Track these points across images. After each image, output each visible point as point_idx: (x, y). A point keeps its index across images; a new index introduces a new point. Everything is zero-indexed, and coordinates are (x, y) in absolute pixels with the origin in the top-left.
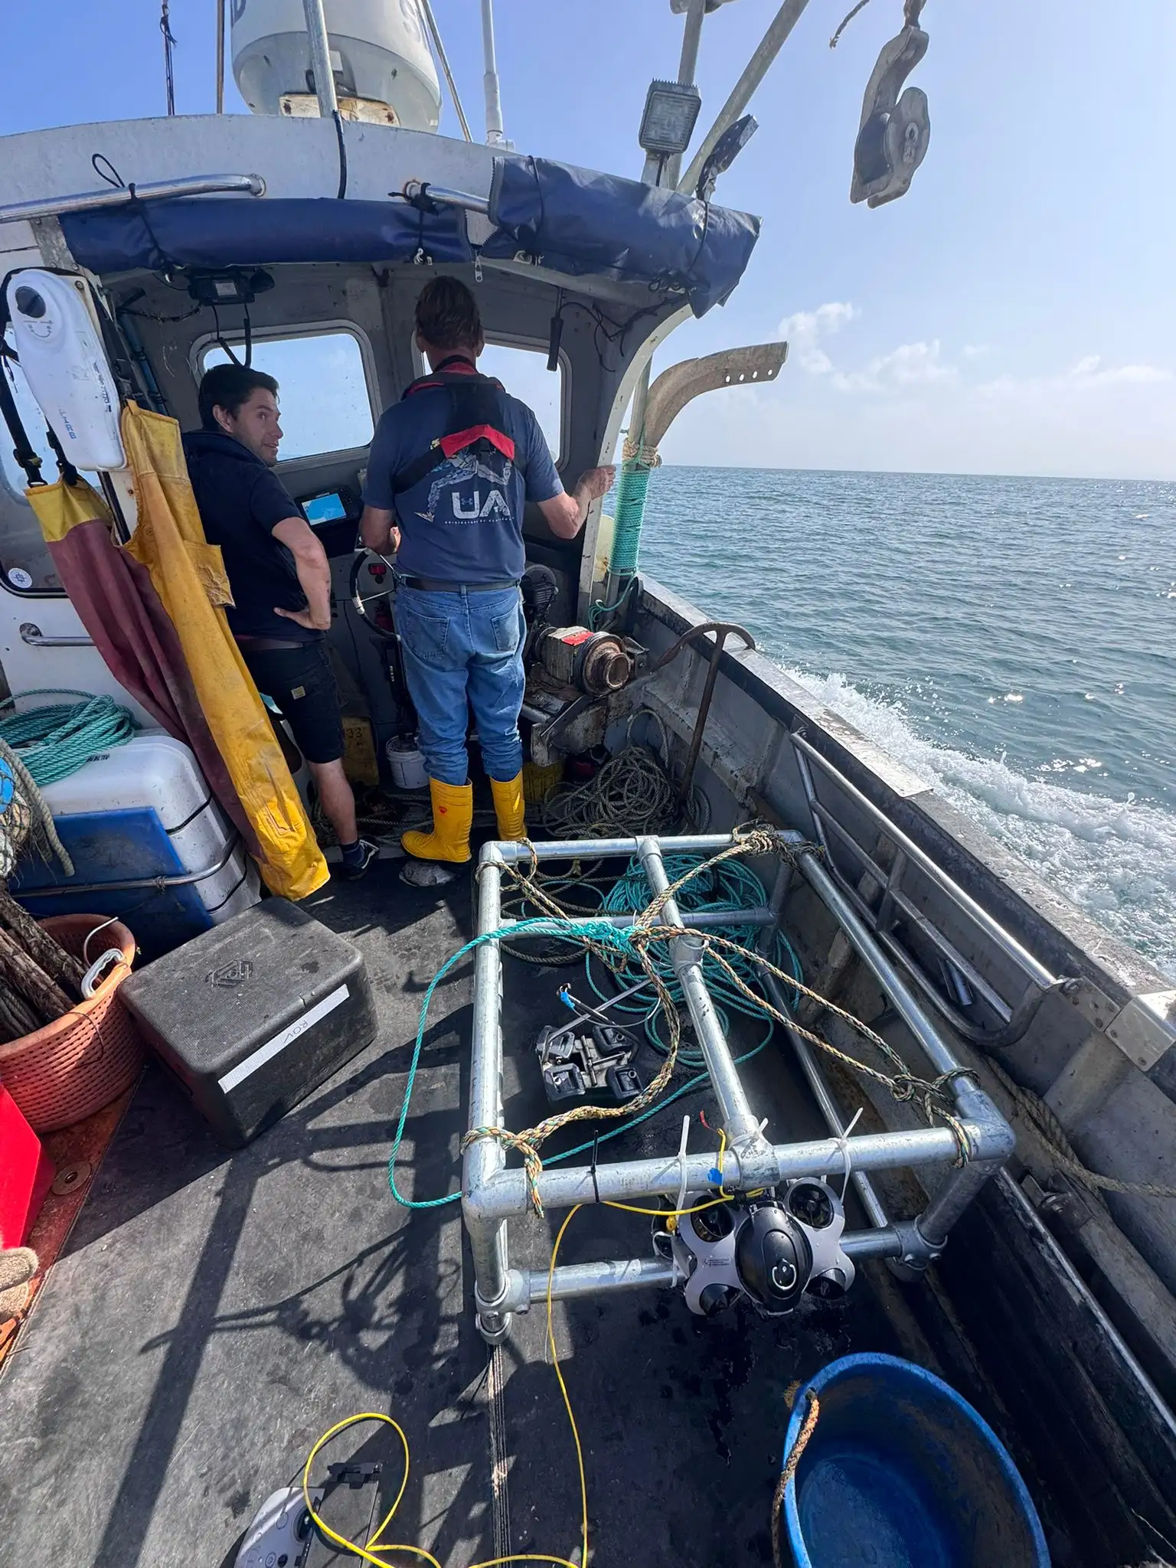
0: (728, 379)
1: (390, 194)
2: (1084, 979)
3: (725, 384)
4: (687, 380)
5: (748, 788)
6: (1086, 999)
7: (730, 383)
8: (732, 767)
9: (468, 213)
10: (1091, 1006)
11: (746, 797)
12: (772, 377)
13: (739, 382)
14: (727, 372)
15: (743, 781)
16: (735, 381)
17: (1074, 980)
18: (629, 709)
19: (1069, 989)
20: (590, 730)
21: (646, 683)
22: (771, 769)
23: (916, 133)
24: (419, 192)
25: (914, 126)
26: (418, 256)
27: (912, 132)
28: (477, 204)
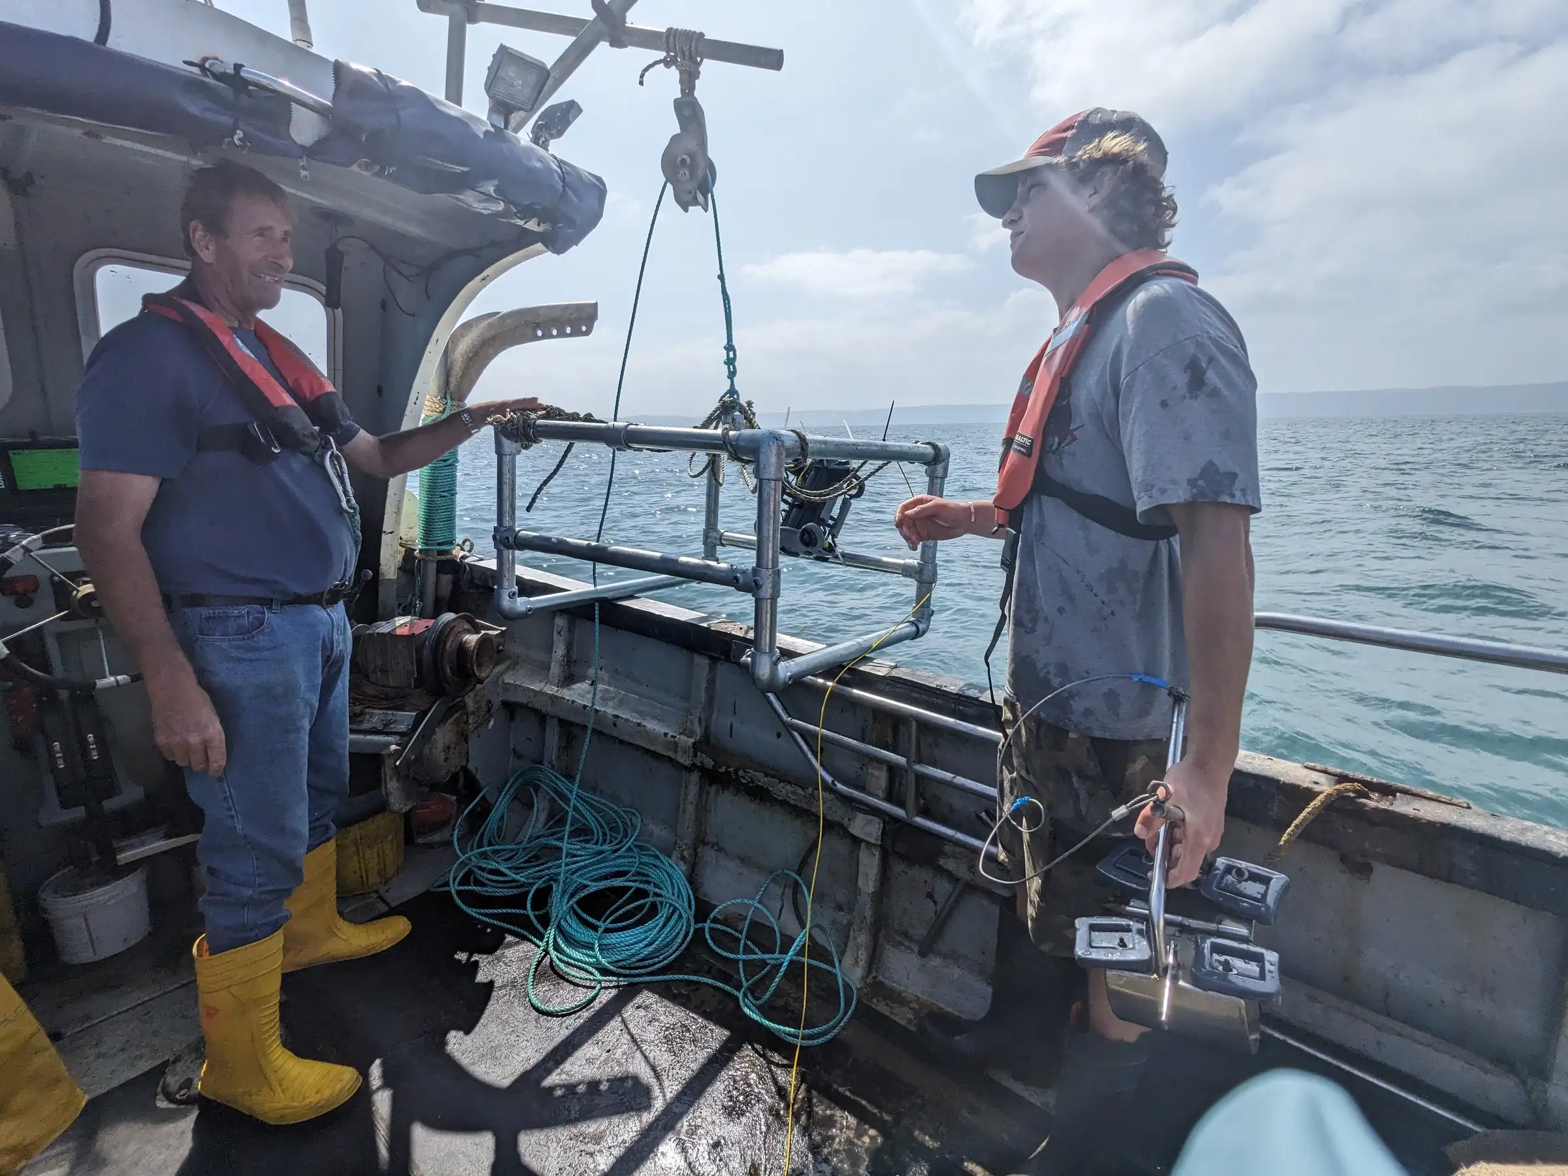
0: (539, 333)
1: (185, 62)
3: (538, 338)
4: (493, 332)
5: (694, 744)
7: (543, 337)
8: (663, 731)
9: (294, 105)
11: (696, 756)
12: (587, 333)
13: (552, 337)
14: (538, 326)
15: (683, 738)
16: (547, 335)
18: (489, 710)
20: (452, 746)
21: (503, 673)
22: (711, 715)
23: (688, 161)
24: (231, 71)
25: (685, 157)
26: (236, 138)
27: (683, 161)
28: (311, 102)
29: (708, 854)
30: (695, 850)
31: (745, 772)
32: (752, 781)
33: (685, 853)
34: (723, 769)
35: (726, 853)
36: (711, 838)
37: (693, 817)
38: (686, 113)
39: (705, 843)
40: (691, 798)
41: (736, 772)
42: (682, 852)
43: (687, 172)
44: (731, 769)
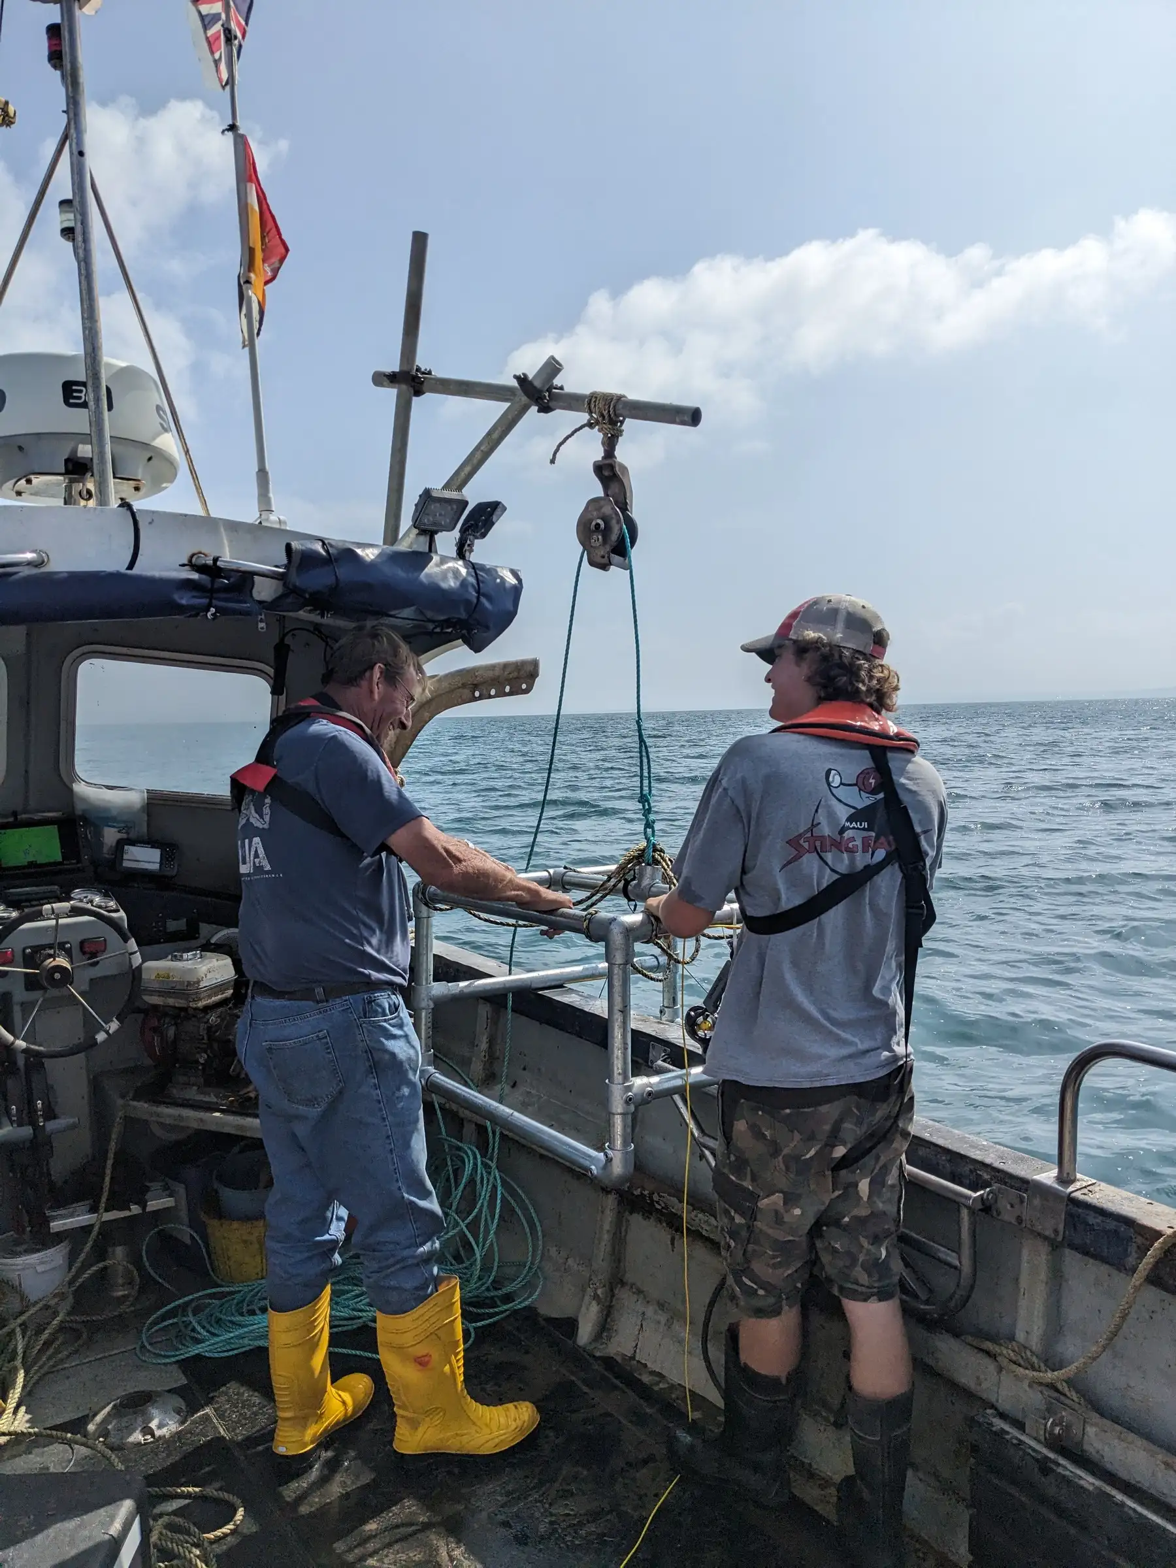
0: (477, 694)
1: (181, 565)
2: (995, 1186)
3: (475, 699)
4: (429, 696)
6: (1004, 1204)
7: (480, 698)
9: (256, 577)
10: (1009, 1207)
12: (527, 691)
13: (490, 697)
14: (475, 687)
17: (988, 1189)
19: (988, 1199)
23: (603, 526)
24: (210, 562)
25: (599, 521)
26: (209, 615)
27: (598, 525)
28: (267, 572)
29: (624, 1294)
30: (612, 1290)
31: (660, 1196)
32: (666, 1207)
33: (599, 1292)
34: (637, 1192)
35: (645, 1297)
36: (629, 1277)
37: (609, 1249)
38: (606, 473)
39: (623, 1283)
40: (607, 1227)
41: (651, 1194)
42: (596, 1289)
43: (600, 537)
44: (646, 1193)
